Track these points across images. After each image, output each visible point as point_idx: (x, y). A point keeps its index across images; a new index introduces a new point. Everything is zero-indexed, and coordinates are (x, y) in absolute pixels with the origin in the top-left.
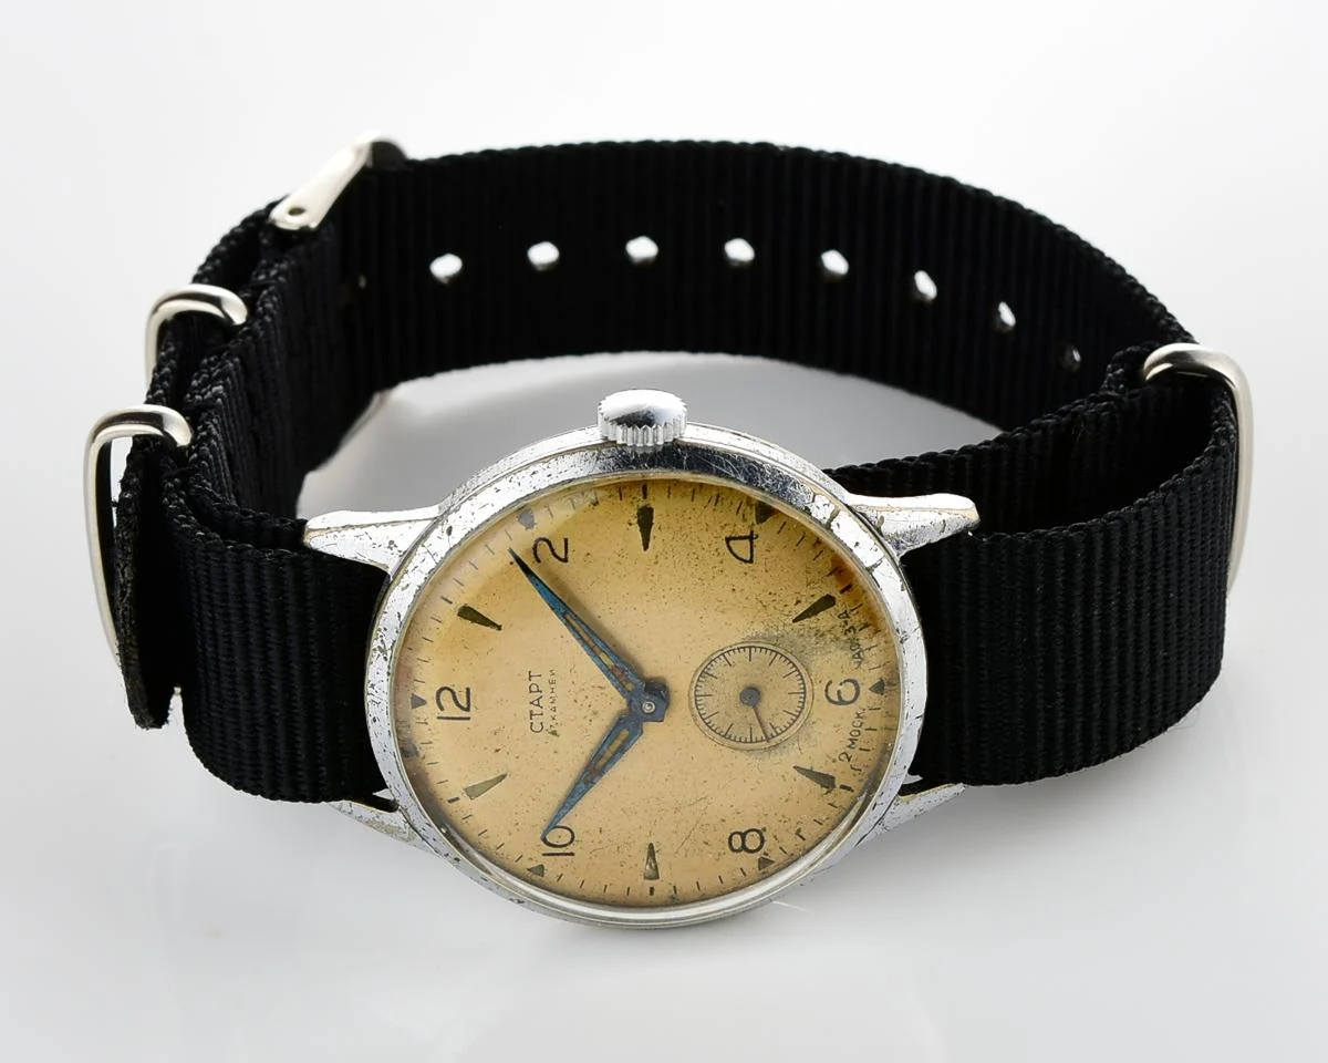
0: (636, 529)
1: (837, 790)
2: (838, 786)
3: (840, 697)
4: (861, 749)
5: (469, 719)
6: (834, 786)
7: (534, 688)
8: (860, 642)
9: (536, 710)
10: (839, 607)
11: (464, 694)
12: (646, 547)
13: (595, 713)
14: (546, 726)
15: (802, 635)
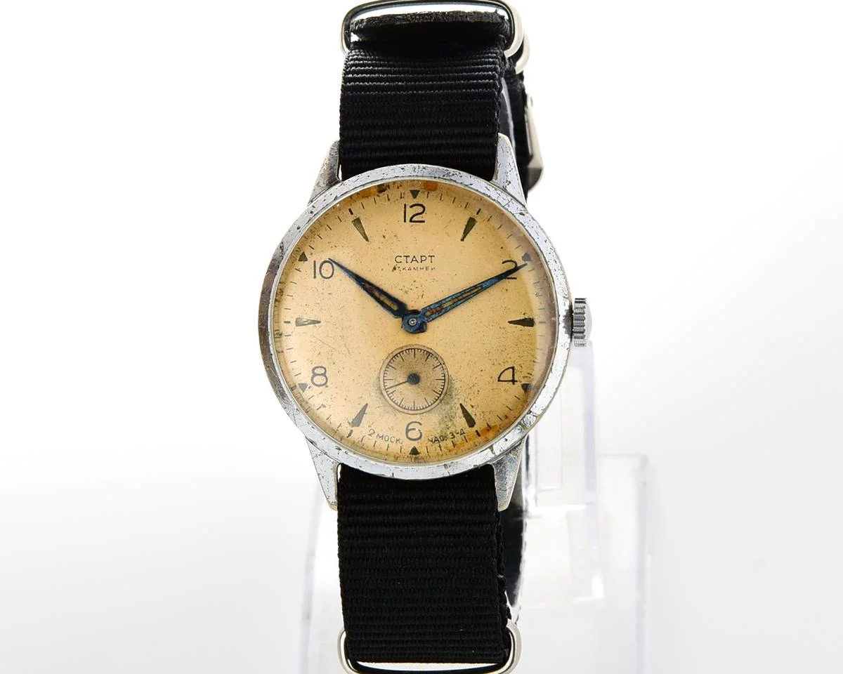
0: (522, 317)
1: (350, 428)
2: (353, 429)
3: (411, 430)
4: (376, 442)
5: (405, 221)
6: (352, 427)
7: (423, 258)
8: (444, 441)
9: (409, 259)
10: (467, 429)
11: (420, 219)
12: (510, 322)
13: (406, 292)
14: (399, 265)
15: (451, 409)
